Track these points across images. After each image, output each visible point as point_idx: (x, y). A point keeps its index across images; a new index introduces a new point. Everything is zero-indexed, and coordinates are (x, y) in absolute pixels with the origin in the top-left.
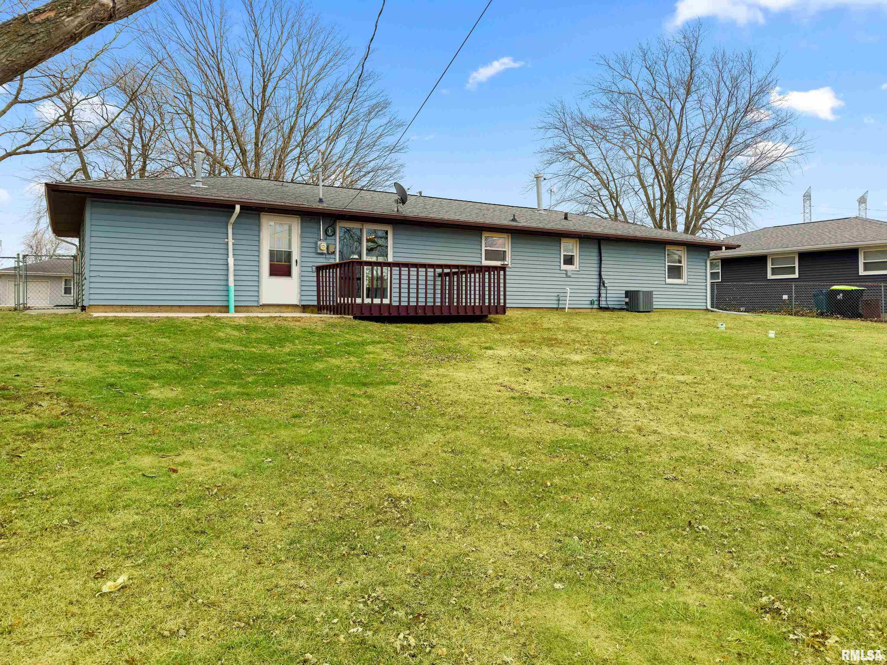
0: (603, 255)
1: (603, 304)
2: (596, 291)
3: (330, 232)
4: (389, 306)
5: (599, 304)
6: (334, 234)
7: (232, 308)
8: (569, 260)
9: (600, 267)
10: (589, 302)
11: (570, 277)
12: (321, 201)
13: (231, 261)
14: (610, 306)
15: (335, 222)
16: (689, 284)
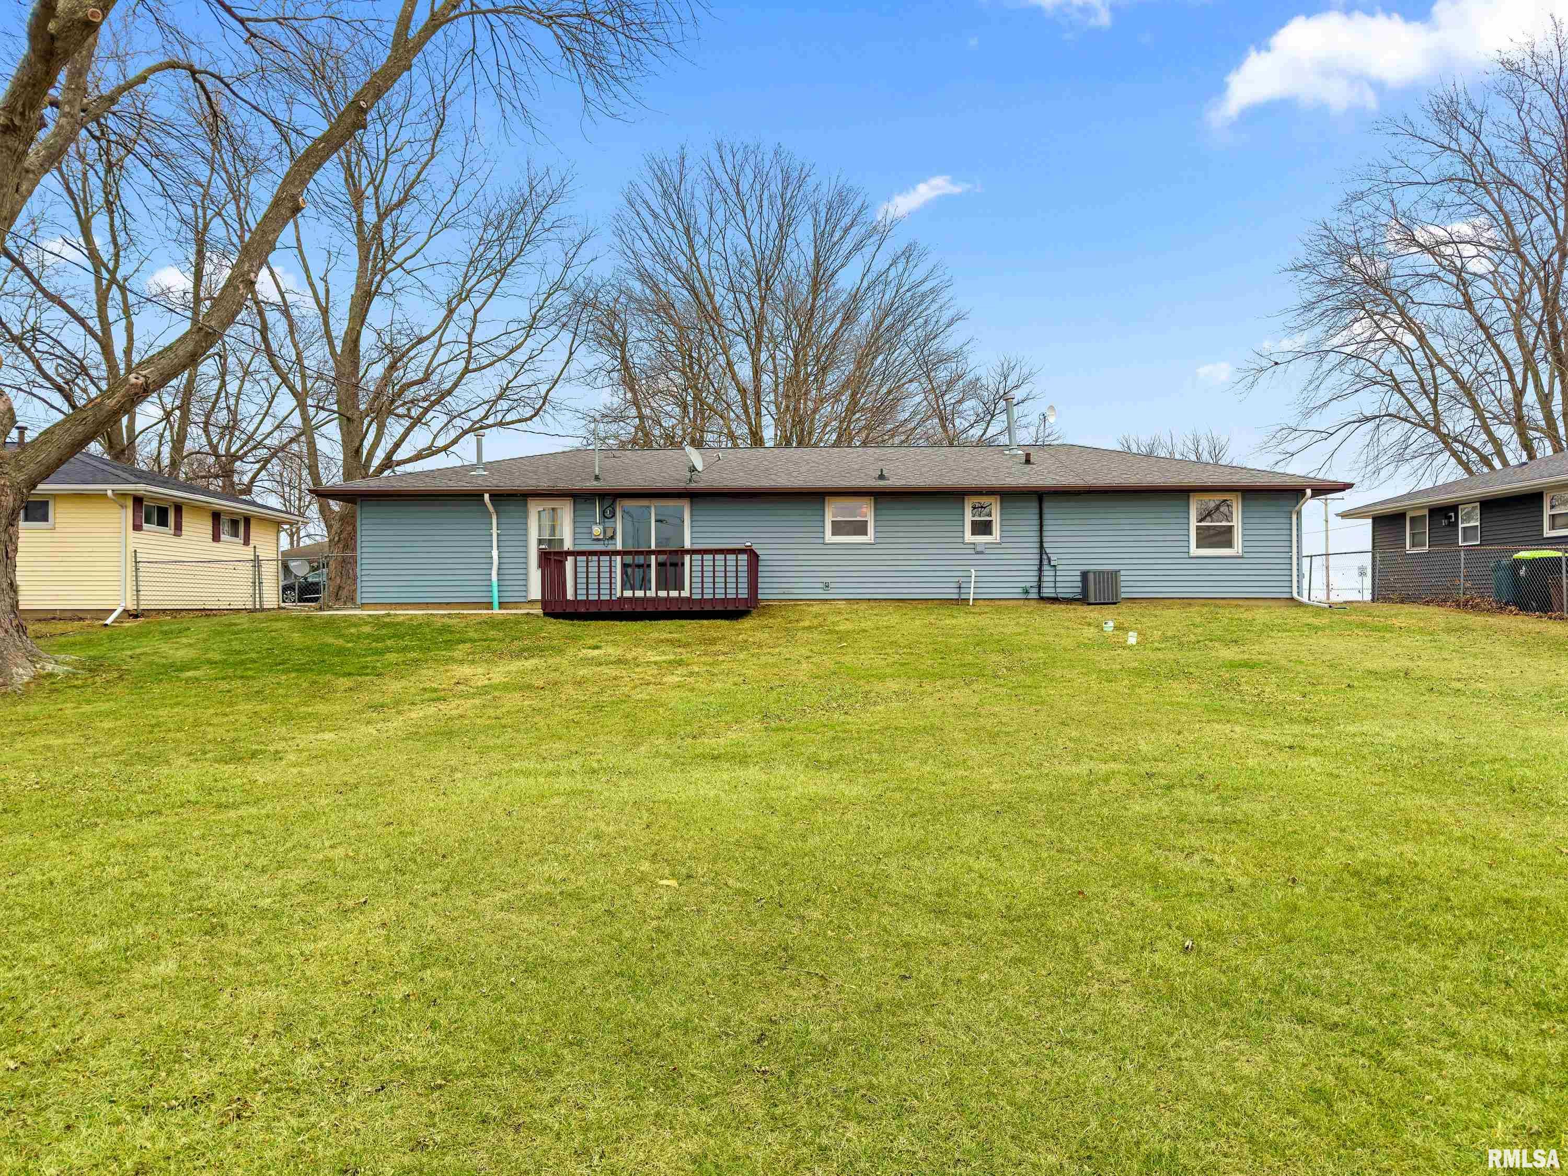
0: (1045, 516)
1: (1048, 592)
2: (1036, 573)
3: (608, 514)
4: (689, 599)
5: (1039, 592)
6: (614, 515)
7: (496, 605)
8: (982, 528)
9: (1041, 536)
10: (1020, 590)
11: (982, 553)
12: (597, 478)
13: (495, 553)
14: (1060, 596)
15: (614, 502)
16: (1246, 555)
